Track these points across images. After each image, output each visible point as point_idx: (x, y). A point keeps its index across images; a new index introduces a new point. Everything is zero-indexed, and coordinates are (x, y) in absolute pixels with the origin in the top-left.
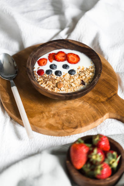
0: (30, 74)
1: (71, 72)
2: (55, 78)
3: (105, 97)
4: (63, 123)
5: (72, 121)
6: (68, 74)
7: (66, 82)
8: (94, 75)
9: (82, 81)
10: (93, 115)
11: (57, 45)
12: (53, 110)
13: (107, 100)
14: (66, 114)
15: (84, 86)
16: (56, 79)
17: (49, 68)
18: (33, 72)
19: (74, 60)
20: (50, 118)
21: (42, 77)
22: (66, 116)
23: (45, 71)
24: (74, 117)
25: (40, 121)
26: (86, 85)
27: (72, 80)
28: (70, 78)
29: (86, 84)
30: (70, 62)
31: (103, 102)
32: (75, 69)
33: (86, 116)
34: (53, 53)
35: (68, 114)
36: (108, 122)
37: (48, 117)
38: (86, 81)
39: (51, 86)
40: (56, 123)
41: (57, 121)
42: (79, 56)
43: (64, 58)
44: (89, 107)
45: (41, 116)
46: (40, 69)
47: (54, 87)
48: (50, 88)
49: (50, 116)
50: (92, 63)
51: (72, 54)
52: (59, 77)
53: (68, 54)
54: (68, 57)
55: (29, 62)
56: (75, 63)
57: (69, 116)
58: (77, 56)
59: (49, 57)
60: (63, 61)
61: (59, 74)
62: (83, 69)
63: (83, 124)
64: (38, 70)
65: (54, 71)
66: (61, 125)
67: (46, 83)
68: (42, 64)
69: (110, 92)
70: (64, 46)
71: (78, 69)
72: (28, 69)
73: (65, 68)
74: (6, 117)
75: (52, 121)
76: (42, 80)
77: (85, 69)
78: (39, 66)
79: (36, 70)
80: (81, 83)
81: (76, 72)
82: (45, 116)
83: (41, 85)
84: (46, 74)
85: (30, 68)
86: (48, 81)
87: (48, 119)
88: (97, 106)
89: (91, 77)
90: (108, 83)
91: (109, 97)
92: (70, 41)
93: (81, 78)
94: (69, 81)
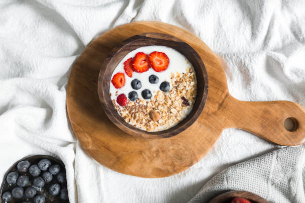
0: (109, 113)
1: (164, 86)
2: (145, 104)
3: (214, 103)
4: (173, 162)
5: (183, 156)
6: (161, 92)
7: (162, 108)
8: (196, 82)
9: (183, 98)
10: (208, 138)
11: (130, 46)
12: (153, 145)
13: (219, 109)
14: (173, 146)
15: (188, 107)
16: (147, 106)
17: (131, 90)
18: (111, 102)
19: (161, 63)
20: (153, 159)
21: (126, 107)
22: (173, 149)
23: (127, 96)
24: (184, 149)
25: (142, 168)
26: (190, 104)
27: (170, 102)
28: (165, 99)
29: (190, 102)
30: (158, 70)
32: (168, 80)
33: (199, 141)
34: (128, 60)
35: (175, 145)
36: (226, 135)
37: (150, 157)
38: (188, 97)
39: (144, 121)
40: (164, 164)
41: (165, 161)
42: (166, 54)
43: (146, 64)
44: (199, 126)
45: (141, 159)
46: (119, 94)
47: (149, 121)
48: (144, 124)
49: (153, 156)
50: (187, 63)
51: (154, 53)
52: (149, 100)
53: (150, 55)
54: (152, 62)
55: (101, 90)
56: (164, 69)
57: (177, 148)
58: (164, 55)
59: (125, 69)
60: (146, 71)
61: (149, 95)
62: (178, 77)
63: (198, 156)
64: (116, 97)
65: (139, 92)
66: (171, 165)
67: (135, 118)
68: (120, 85)
69: (220, 94)
70: (141, 44)
71: (171, 78)
72: (104, 104)
73: (154, 83)
75: (157, 163)
76: (127, 114)
77: (181, 76)
78: (116, 90)
79: (114, 98)
80: (183, 103)
81: (171, 85)
82: (147, 158)
83: (130, 123)
84: (131, 101)
85: (105, 101)
86: (137, 112)
87: (151, 161)
88: (209, 122)
89: (193, 89)
90: (213, 78)
91: (220, 102)
92: (147, 36)
93: (180, 95)
94: (165, 104)
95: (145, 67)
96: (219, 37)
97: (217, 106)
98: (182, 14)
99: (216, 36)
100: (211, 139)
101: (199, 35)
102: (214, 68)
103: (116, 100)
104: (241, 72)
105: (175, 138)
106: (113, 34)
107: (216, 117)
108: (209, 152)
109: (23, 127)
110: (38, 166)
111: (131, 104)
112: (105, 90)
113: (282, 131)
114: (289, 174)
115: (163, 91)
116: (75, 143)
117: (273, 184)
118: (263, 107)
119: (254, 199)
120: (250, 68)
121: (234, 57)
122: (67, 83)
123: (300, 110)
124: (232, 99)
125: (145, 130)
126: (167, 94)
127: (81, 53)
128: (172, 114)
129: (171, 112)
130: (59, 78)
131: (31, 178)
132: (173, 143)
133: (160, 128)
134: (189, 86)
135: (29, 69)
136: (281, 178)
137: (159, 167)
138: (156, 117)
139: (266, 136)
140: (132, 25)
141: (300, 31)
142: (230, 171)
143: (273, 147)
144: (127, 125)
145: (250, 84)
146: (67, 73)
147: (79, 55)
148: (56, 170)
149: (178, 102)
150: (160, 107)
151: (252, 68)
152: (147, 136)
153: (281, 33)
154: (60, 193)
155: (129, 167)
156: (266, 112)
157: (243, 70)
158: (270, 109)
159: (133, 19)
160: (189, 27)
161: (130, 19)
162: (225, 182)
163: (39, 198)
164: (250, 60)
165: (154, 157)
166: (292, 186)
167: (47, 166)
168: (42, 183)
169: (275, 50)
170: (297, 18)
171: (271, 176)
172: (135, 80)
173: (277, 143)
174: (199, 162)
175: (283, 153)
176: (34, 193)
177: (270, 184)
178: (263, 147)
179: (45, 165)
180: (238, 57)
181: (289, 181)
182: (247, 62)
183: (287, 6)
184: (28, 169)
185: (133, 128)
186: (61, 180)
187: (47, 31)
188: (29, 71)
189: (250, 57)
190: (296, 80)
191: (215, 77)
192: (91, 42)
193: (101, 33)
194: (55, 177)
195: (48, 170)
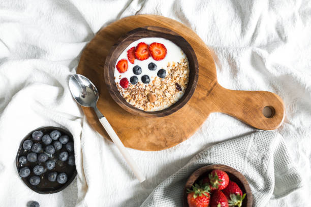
0: (113, 94)
1: (161, 73)
2: (144, 88)
3: (204, 90)
4: (165, 139)
5: (174, 134)
6: (158, 78)
7: (158, 92)
8: (189, 71)
9: (177, 84)
10: (197, 120)
11: (134, 37)
12: (150, 123)
13: (208, 95)
14: (166, 125)
15: (180, 92)
16: (145, 90)
17: (133, 75)
18: (115, 84)
19: (159, 53)
20: (149, 135)
21: (127, 89)
22: (166, 127)
23: (129, 80)
24: (175, 128)
25: (139, 142)
26: (183, 90)
27: (165, 87)
28: (162, 84)
29: (183, 88)
30: (157, 59)
31: (204, 99)
32: (165, 68)
33: (188, 122)
34: (131, 48)
35: (168, 124)
36: (213, 118)
37: (146, 133)
38: (181, 83)
39: (142, 102)
40: (158, 140)
41: (158, 138)
42: (165, 45)
43: (147, 53)
44: (189, 109)
45: (138, 134)
46: (122, 77)
47: (146, 102)
48: (142, 105)
49: (148, 132)
50: (182, 54)
51: (154, 44)
52: (147, 84)
53: (151, 45)
54: (152, 51)
55: (107, 74)
56: (162, 58)
57: (170, 127)
58: (163, 46)
59: (128, 56)
60: (147, 59)
61: (147, 80)
62: (174, 65)
63: (187, 135)
64: (120, 80)
65: (139, 77)
66: (164, 141)
67: (134, 99)
68: (123, 70)
69: (209, 82)
70: (143, 35)
71: (168, 67)
72: (108, 86)
73: (153, 70)
74: (100, 137)
75: (152, 139)
76: (128, 95)
77: (176, 65)
78: (119, 74)
79: (117, 80)
80: (177, 88)
81: (167, 72)
82: (143, 134)
83: (130, 103)
84: (132, 85)
85: (110, 83)
86: (137, 94)
87: (147, 137)
88: (199, 106)
89: (186, 77)
90: (204, 68)
91: (209, 89)
92: (149, 28)
93: (174, 81)
94: (162, 88)
95: (146, 56)
96: (213, 32)
97: (206, 92)
98: (181, 10)
99: (210, 31)
100: (199, 120)
101: (195, 29)
102: (206, 60)
103: (119, 82)
104: (230, 64)
105: (169, 118)
106: (120, 25)
107: (205, 103)
108: (197, 132)
109: (38, 102)
110: (50, 136)
111: (132, 86)
112: (110, 74)
113: (261, 117)
114: (262, 154)
115: (160, 77)
116: (82, 118)
117: (249, 161)
118: (246, 96)
119: (230, 172)
120: (237, 61)
121: (224, 51)
122: (77, 66)
123: (278, 100)
124: (220, 87)
125: (143, 109)
126: (163, 80)
127: (90, 40)
128: (166, 98)
129: (165, 96)
130: (71, 61)
131: (44, 146)
132: (166, 122)
133: (156, 109)
134: (183, 74)
135: (45, 52)
136: (256, 156)
137: (153, 142)
138: (152, 99)
139: (247, 120)
140: (136, 17)
141: (283, 31)
142: (213, 149)
143: (252, 130)
144: (128, 104)
145: (237, 75)
146: (77, 57)
147: (89, 42)
148: (65, 140)
149: (173, 88)
150: (156, 91)
151: (238, 61)
152: (144, 114)
153: (267, 31)
154: (67, 160)
155: (128, 141)
156: (248, 100)
157: (231, 62)
158: (252, 98)
159: (137, 12)
160: (187, 22)
161: (135, 12)
162: (208, 157)
163: (50, 163)
164: (238, 55)
165: (149, 134)
166: (264, 163)
167: (58, 136)
168: (52, 151)
169: (261, 47)
170: (282, 19)
171: (247, 154)
172: (137, 66)
173: (256, 127)
174: (188, 140)
175: (260, 135)
176: (46, 158)
177: (246, 160)
178: (243, 130)
179: (56, 135)
180: (227, 50)
181: (262, 159)
182: (235, 55)
183: (273, 8)
184: (41, 138)
185: (133, 107)
186: (69, 149)
187: (61, 18)
188: (45, 54)
189: (238, 52)
190: (276, 73)
191: (206, 67)
192: (99, 31)
193: (109, 23)
194: (64, 146)
195: (58, 140)
